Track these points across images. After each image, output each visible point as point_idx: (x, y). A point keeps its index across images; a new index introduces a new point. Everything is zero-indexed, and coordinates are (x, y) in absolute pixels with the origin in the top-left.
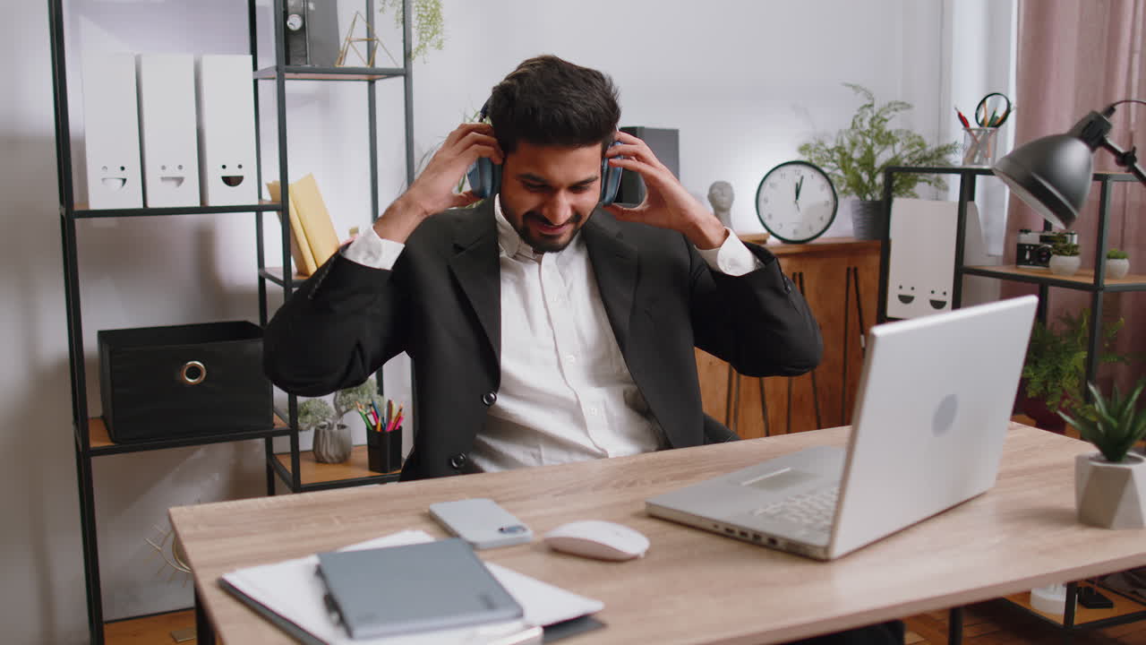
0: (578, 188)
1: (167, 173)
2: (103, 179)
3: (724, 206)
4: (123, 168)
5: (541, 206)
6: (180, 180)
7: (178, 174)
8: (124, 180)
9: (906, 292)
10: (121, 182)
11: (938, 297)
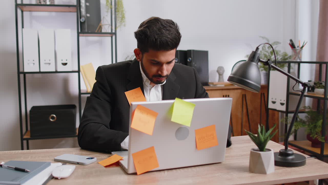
0: (169, 63)
1: (46, 62)
2: (28, 64)
3: (221, 74)
4: (34, 60)
5: (158, 71)
6: (50, 64)
7: (49, 62)
8: (34, 64)
9: (274, 100)
10: (33, 64)
11: (282, 102)
